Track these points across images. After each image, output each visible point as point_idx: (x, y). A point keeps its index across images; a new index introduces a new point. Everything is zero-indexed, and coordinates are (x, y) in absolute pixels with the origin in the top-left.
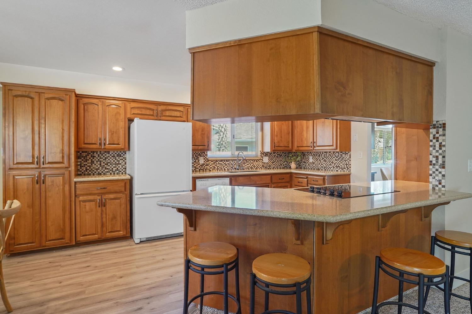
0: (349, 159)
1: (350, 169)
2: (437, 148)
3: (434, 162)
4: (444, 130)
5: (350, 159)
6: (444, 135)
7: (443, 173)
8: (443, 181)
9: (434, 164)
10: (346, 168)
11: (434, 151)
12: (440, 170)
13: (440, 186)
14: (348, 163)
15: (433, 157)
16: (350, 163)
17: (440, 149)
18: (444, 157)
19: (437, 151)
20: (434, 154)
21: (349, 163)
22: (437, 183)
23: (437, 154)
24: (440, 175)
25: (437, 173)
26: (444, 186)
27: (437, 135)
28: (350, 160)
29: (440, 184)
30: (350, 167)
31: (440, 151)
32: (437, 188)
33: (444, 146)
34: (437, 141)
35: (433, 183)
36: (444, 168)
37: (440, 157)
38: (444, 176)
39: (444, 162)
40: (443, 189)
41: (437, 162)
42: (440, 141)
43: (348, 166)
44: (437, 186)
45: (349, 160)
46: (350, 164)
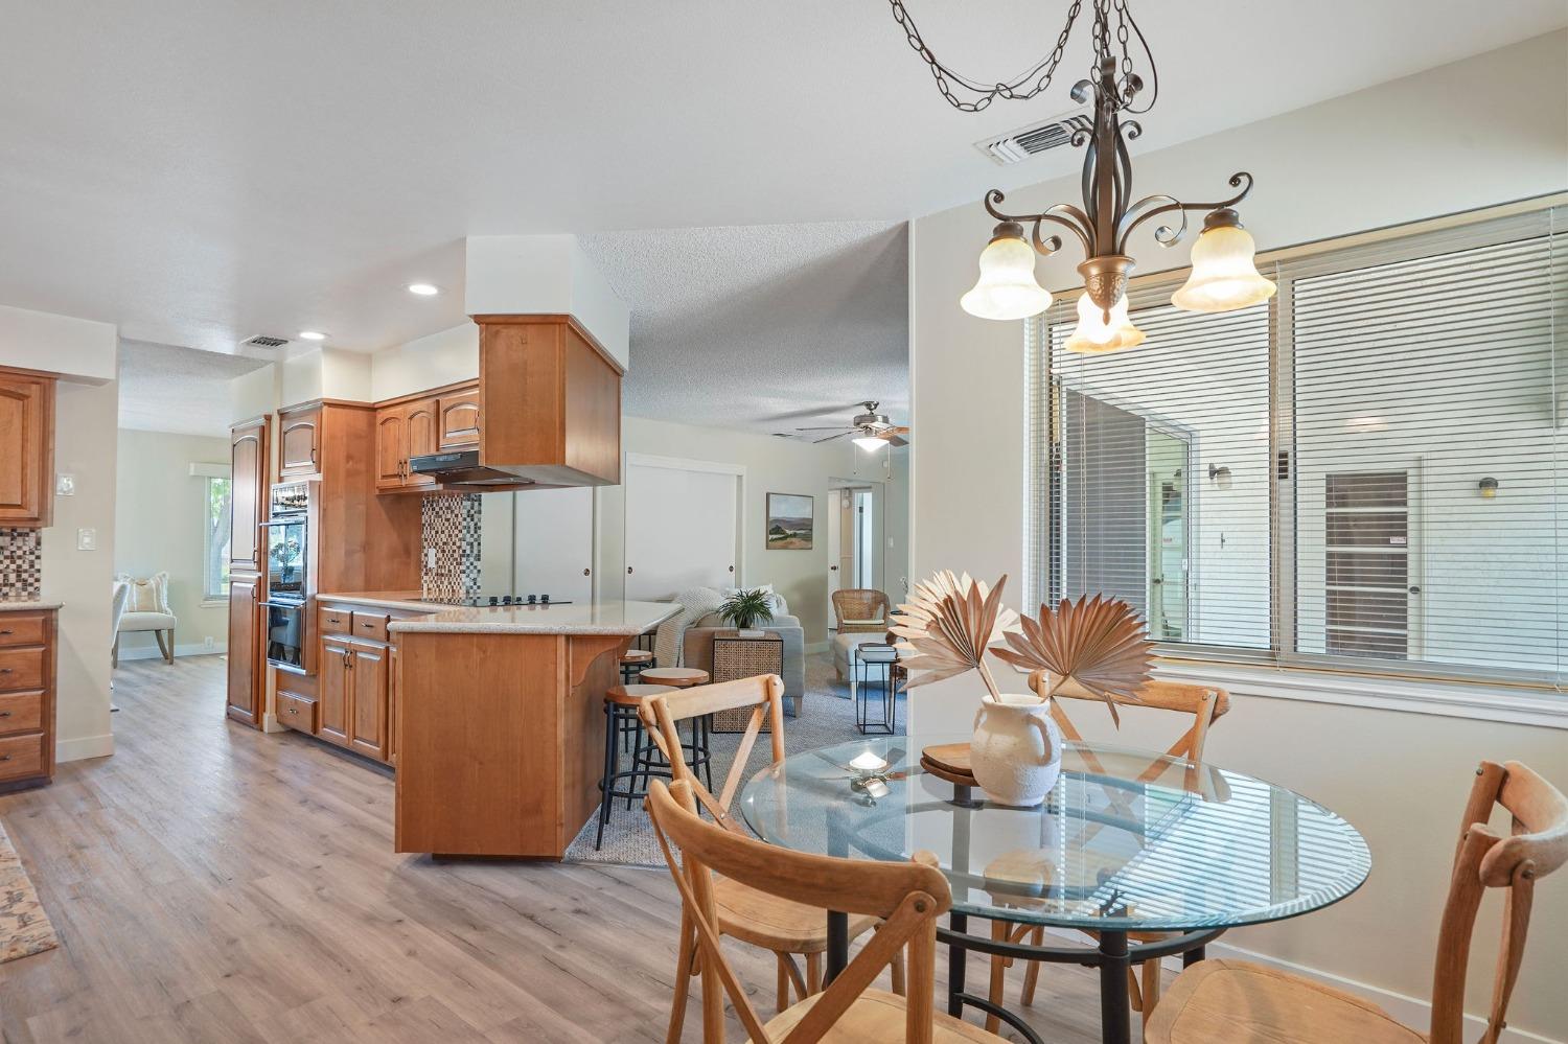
0: (32, 553)
1: (36, 584)
2: (472, 532)
3: (468, 552)
4: (480, 504)
5: (37, 553)
6: (480, 512)
7: (479, 568)
8: (479, 579)
9: (468, 555)
10: (19, 585)
11: (468, 535)
12: (475, 563)
13: (475, 587)
14: (26, 566)
15: (468, 544)
16: (37, 567)
17: (476, 532)
18: (479, 544)
19: (472, 536)
20: (468, 540)
21: (32, 566)
22: (472, 584)
23: (472, 540)
24: (475, 571)
25: (472, 568)
26: (479, 587)
27: (472, 512)
28: (38, 557)
29: (475, 584)
30: (37, 580)
31: (476, 536)
32: (471, 591)
33: (480, 528)
34: (472, 520)
35: (468, 584)
36: (479, 560)
37: (475, 544)
38: (479, 571)
39: (479, 551)
40: (478, 591)
41: (472, 552)
42: (476, 520)
43: (25, 576)
44: (472, 588)
45: (33, 557)
46: (39, 571)
